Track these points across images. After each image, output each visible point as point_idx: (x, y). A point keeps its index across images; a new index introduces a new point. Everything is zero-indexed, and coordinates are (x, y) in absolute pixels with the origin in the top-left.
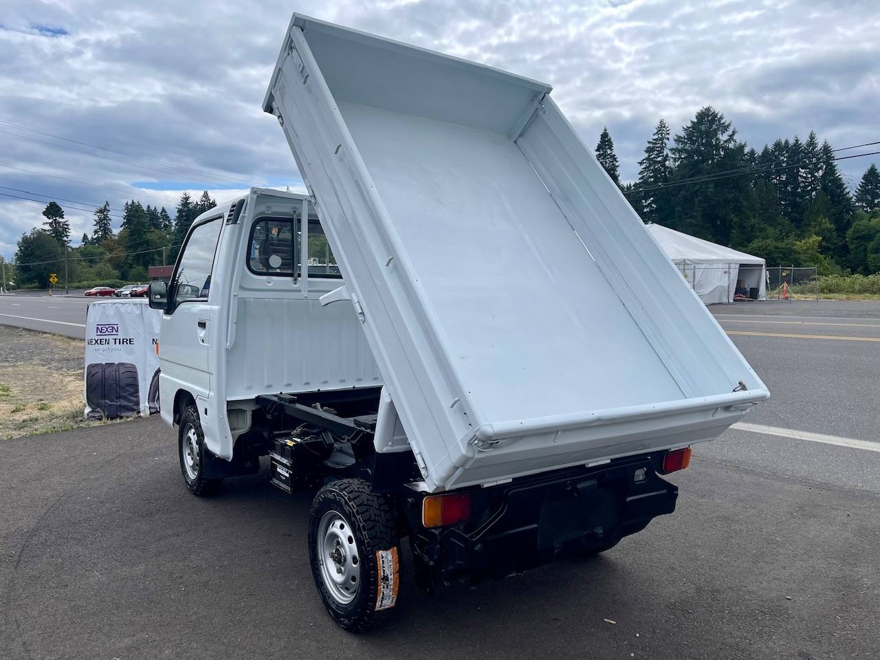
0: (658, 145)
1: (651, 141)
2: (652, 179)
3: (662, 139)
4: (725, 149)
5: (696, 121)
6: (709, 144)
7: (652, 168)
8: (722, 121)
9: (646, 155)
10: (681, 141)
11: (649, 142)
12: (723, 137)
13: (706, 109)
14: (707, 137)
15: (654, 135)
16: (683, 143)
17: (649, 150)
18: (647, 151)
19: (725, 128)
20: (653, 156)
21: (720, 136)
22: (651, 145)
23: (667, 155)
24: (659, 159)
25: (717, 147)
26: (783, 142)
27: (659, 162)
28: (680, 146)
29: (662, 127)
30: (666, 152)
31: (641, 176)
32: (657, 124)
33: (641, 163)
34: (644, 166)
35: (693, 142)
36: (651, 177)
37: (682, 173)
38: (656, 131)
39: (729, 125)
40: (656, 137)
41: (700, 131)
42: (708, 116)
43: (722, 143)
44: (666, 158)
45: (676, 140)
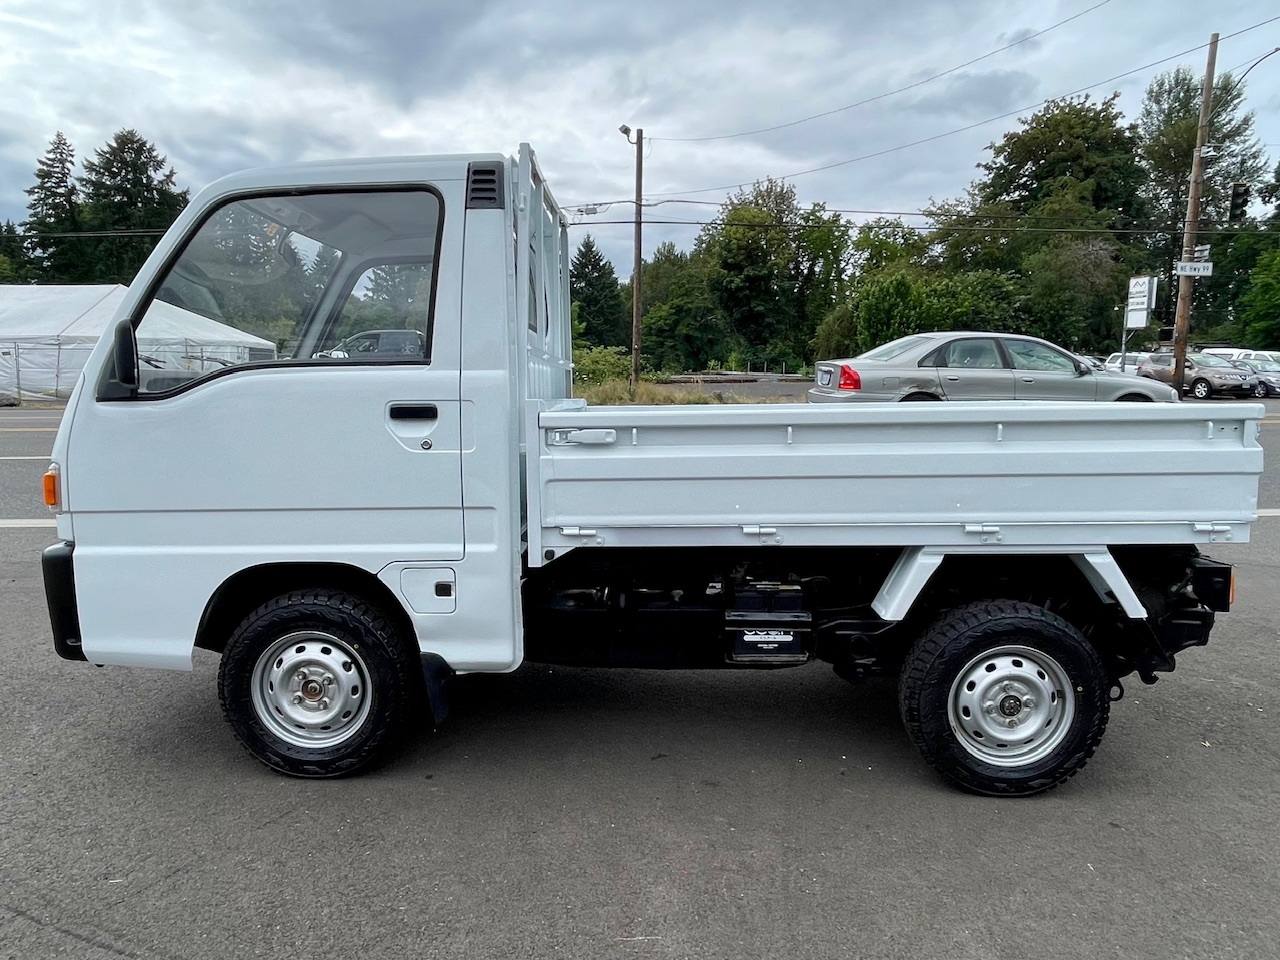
0: (57, 170)
1: (44, 160)
2: (53, 220)
3: (62, 162)
4: (162, 192)
5: (115, 145)
6: (137, 182)
7: (50, 201)
8: (154, 154)
9: (38, 181)
10: (94, 170)
11: (41, 162)
12: (157, 176)
13: (129, 132)
14: (135, 171)
15: (49, 152)
16: (98, 173)
17: (44, 175)
18: (38, 176)
19: (159, 165)
20: (49, 184)
21: (151, 172)
22: (45, 168)
23: (74, 188)
24: (61, 190)
25: (149, 187)
27: (61, 195)
28: (93, 177)
29: (60, 144)
30: (70, 181)
31: (32, 211)
32: (53, 138)
33: (31, 192)
34: (36, 196)
35: (113, 175)
36: (50, 216)
37: (101, 216)
38: (52, 147)
39: (163, 161)
40: (51, 156)
41: (124, 162)
42: (133, 142)
43: (155, 183)
44: (72, 191)
45: (86, 167)
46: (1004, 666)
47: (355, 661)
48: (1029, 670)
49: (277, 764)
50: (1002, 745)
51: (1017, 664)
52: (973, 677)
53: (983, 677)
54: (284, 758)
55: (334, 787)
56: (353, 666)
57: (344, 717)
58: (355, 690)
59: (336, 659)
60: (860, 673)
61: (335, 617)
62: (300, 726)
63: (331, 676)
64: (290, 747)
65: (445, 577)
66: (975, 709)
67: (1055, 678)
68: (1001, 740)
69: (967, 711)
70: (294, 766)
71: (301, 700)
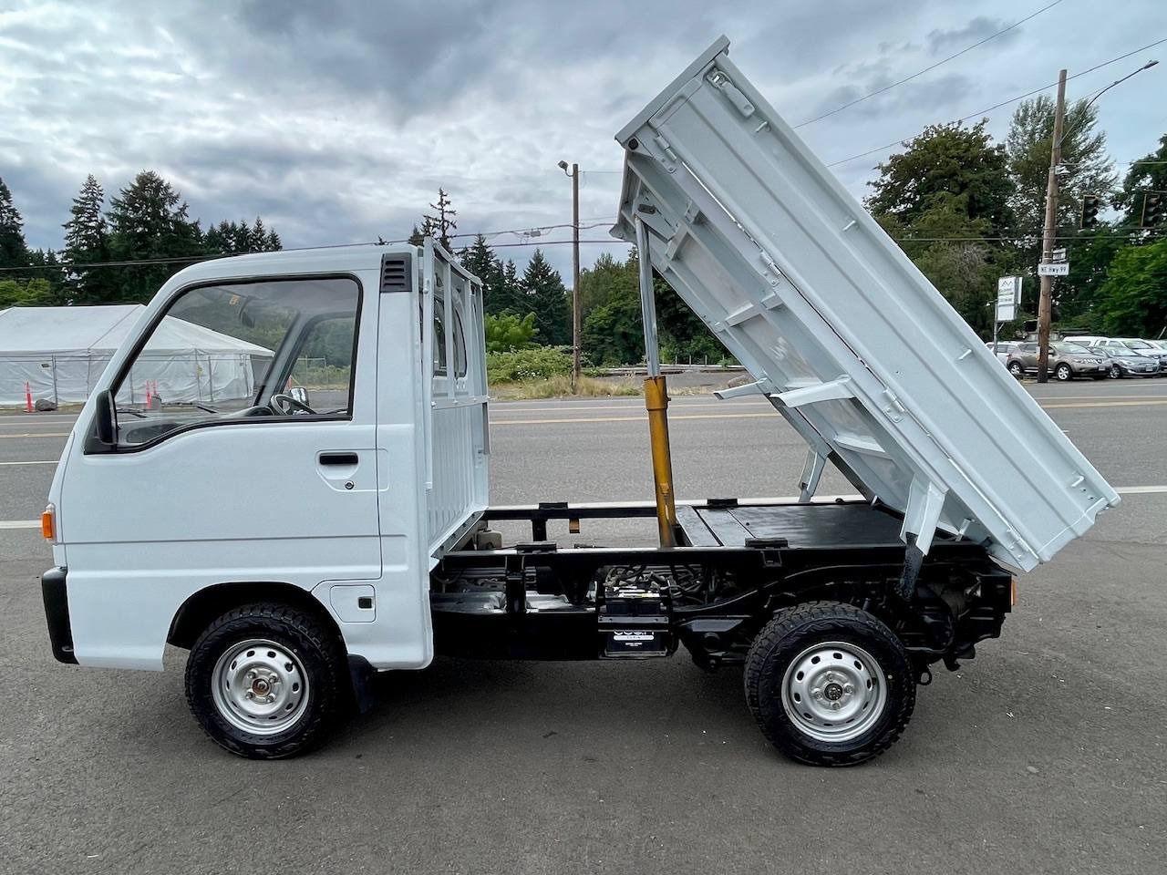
0: (89, 206)
1: (78, 199)
2: (86, 248)
3: (93, 199)
4: (177, 224)
5: (137, 185)
6: (155, 215)
7: (83, 233)
8: (170, 191)
9: (73, 217)
10: (119, 206)
11: (75, 201)
12: (172, 210)
13: (148, 174)
14: (153, 206)
15: (82, 192)
16: (123, 208)
17: (78, 211)
18: (73, 212)
19: (174, 200)
20: (82, 219)
21: (167, 207)
22: (79, 205)
23: (103, 221)
24: (92, 224)
25: (165, 219)
26: (230, 225)
27: (92, 228)
28: (119, 212)
29: (91, 184)
30: (100, 216)
31: (68, 242)
32: (85, 180)
33: (67, 226)
34: (71, 230)
35: (136, 210)
36: (84, 245)
37: (126, 244)
38: (84, 188)
39: (177, 197)
40: (84, 195)
41: (145, 199)
42: (152, 182)
43: (171, 215)
44: (102, 225)
45: (113, 204)
46: (827, 658)
47: (295, 663)
48: (847, 661)
49: (234, 749)
50: (828, 724)
51: (838, 656)
52: (802, 668)
53: (810, 669)
54: (238, 742)
55: (282, 766)
56: (294, 666)
57: (288, 708)
58: (295, 687)
59: (280, 661)
60: (713, 664)
61: (278, 627)
62: (251, 716)
63: (276, 675)
64: (245, 734)
65: (367, 593)
66: (804, 695)
67: (869, 668)
68: (826, 721)
69: (798, 697)
70: (248, 750)
71: (252, 696)
